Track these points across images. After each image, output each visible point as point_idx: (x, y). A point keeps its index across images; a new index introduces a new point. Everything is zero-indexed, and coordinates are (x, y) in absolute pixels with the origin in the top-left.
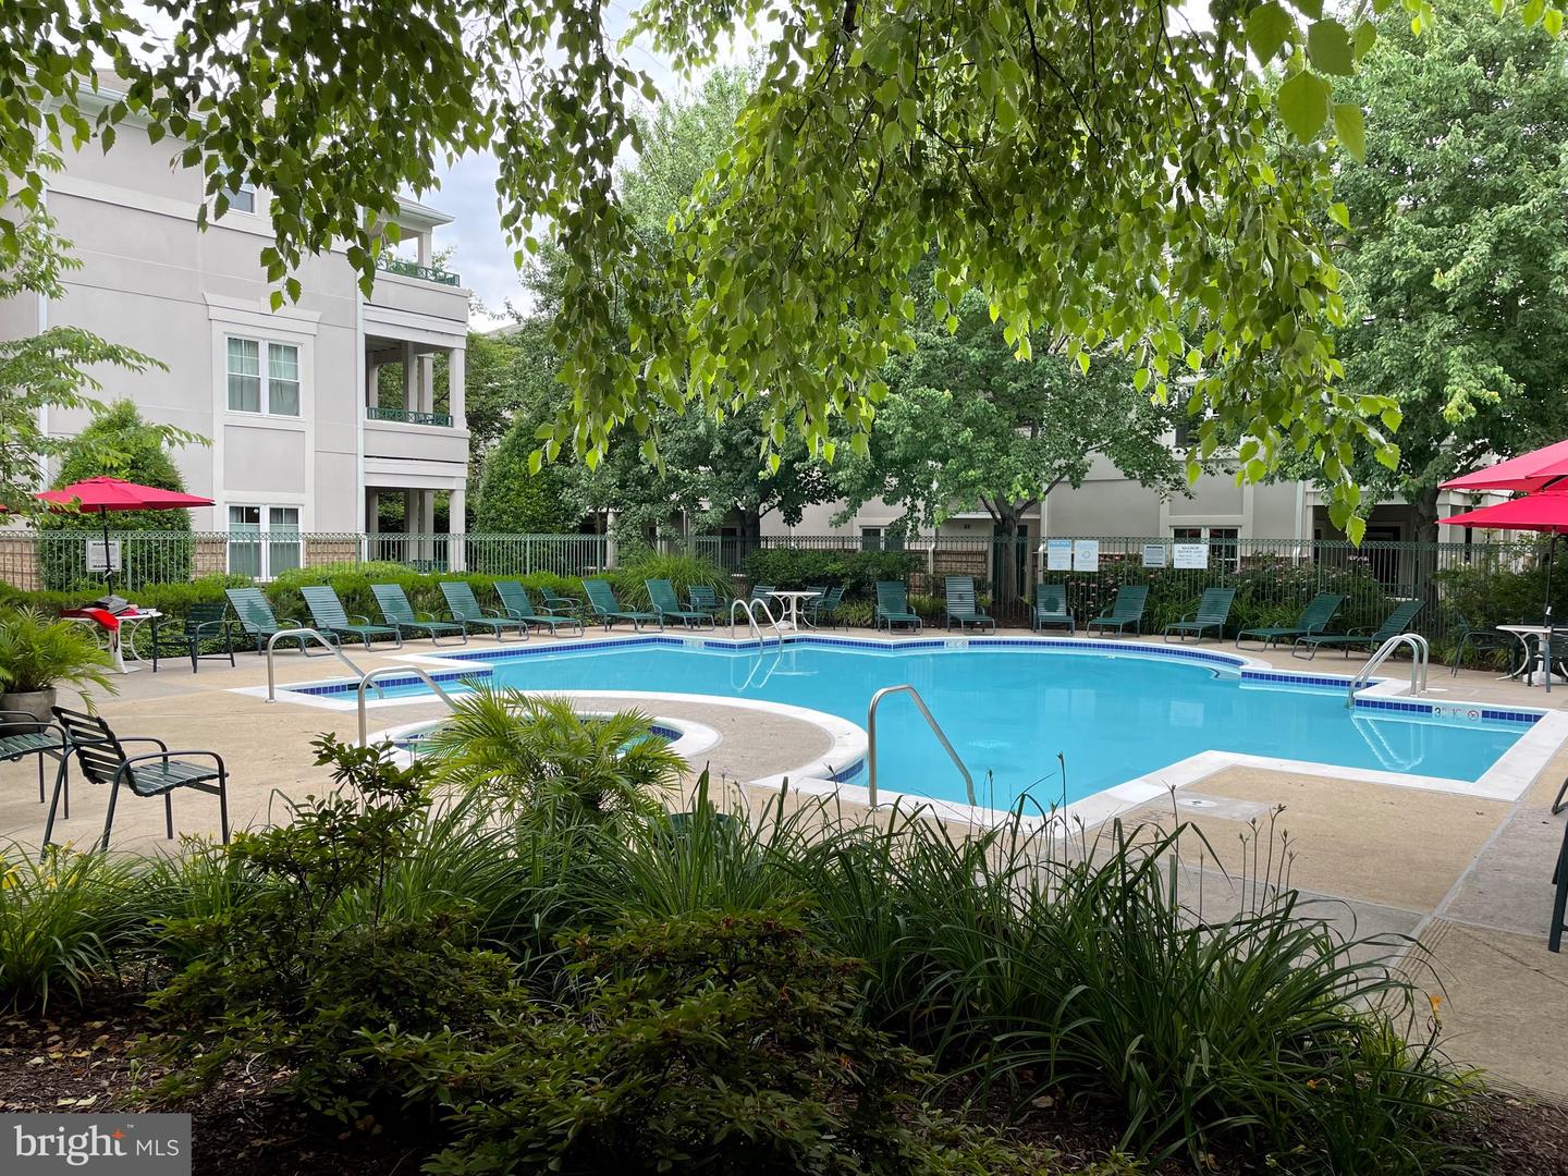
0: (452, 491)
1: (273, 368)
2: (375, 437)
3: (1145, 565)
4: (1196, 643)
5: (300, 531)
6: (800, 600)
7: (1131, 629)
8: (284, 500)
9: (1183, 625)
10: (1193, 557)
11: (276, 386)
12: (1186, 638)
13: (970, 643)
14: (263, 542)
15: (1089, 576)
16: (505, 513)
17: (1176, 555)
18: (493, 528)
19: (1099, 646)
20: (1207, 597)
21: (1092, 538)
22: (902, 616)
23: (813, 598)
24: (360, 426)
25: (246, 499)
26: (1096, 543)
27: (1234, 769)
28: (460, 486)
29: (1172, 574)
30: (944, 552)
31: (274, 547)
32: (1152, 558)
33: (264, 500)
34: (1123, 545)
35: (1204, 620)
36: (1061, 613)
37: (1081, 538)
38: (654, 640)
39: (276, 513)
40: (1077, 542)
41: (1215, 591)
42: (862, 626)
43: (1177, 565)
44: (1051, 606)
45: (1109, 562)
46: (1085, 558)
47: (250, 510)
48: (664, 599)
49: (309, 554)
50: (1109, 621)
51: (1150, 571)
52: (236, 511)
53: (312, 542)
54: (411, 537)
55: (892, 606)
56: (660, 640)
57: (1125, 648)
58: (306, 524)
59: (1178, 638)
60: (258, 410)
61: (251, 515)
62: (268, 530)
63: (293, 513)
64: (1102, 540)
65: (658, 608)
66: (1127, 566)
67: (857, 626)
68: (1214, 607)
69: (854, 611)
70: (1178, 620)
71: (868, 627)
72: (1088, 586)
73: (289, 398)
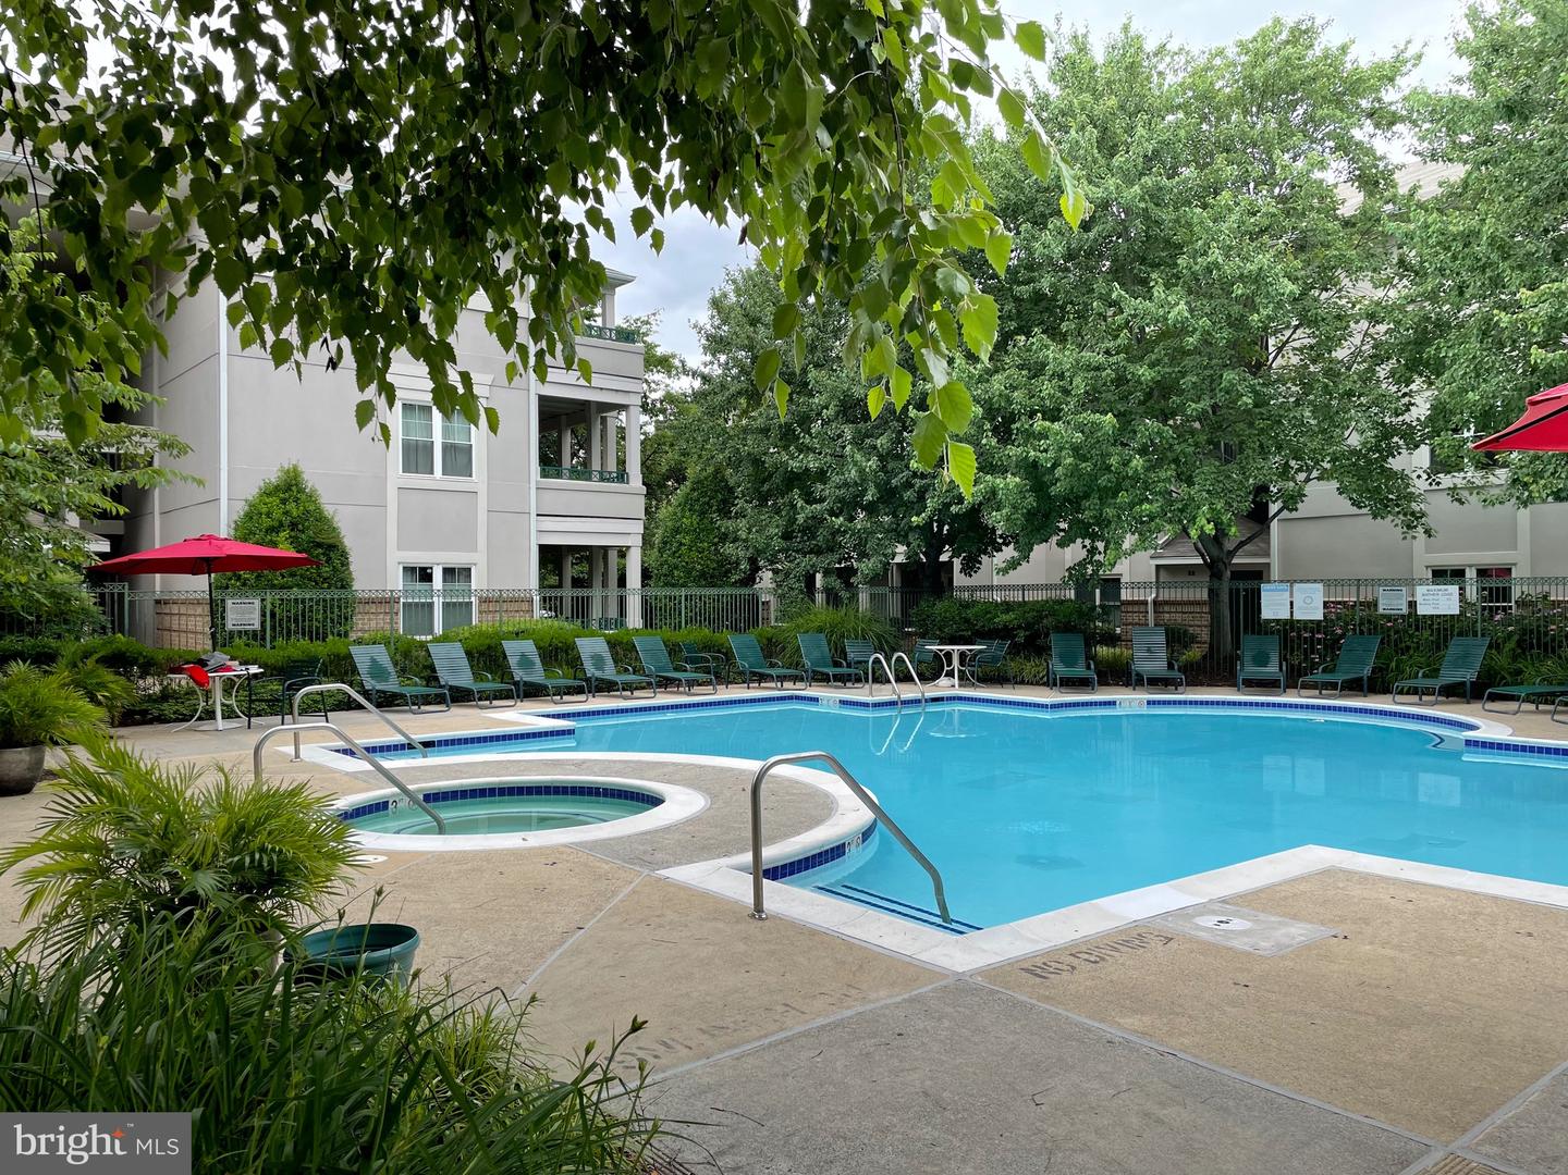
0: (628, 547)
1: (446, 432)
2: (548, 495)
3: (1381, 611)
4: (1432, 704)
5: (473, 587)
6: (962, 655)
7: (1355, 687)
8: (456, 559)
9: (1421, 682)
10: (1440, 601)
11: (448, 449)
12: (1425, 698)
13: (1149, 703)
14: (436, 599)
15: (1315, 626)
16: (676, 568)
17: (1419, 599)
18: (666, 585)
19: (1308, 707)
20: (1455, 647)
21: (1315, 581)
22: (1079, 670)
23: (980, 651)
24: (533, 486)
25: (419, 558)
26: (1320, 586)
27: (1328, 873)
28: (635, 542)
29: (1413, 620)
30: (1166, 603)
31: (446, 606)
32: (1391, 603)
33: (437, 560)
34: (1354, 589)
35: (1449, 676)
36: (1272, 669)
37: (1301, 581)
38: (790, 698)
39: (449, 573)
40: (1296, 586)
41: (1469, 640)
42: (1038, 684)
43: (1421, 611)
44: (1262, 660)
45: (1340, 609)
46: (1309, 604)
47: (423, 570)
48: (816, 654)
49: (480, 612)
50: (1328, 678)
51: (1388, 618)
52: (409, 570)
53: (484, 601)
54: (596, 593)
55: (1068, 661)
56: (798, 698)
57: (1340, 709)
58: (478, 582)
59: (1415, 698)
60: (432, 472)
61: (425, 575)
62: (440, 587)
63: (466, 573)
64: (1327, 583)
65: (808, 663)
66: (1360, 614)
67: (1032, 684)
68: (1463, 660)
69: (1030, 667)
70: (1416, 677)
71: (1044, 684)
72: (1312, 638)
73: (461, 459)
